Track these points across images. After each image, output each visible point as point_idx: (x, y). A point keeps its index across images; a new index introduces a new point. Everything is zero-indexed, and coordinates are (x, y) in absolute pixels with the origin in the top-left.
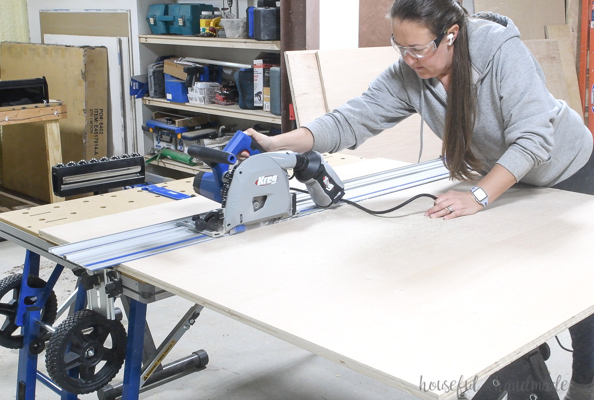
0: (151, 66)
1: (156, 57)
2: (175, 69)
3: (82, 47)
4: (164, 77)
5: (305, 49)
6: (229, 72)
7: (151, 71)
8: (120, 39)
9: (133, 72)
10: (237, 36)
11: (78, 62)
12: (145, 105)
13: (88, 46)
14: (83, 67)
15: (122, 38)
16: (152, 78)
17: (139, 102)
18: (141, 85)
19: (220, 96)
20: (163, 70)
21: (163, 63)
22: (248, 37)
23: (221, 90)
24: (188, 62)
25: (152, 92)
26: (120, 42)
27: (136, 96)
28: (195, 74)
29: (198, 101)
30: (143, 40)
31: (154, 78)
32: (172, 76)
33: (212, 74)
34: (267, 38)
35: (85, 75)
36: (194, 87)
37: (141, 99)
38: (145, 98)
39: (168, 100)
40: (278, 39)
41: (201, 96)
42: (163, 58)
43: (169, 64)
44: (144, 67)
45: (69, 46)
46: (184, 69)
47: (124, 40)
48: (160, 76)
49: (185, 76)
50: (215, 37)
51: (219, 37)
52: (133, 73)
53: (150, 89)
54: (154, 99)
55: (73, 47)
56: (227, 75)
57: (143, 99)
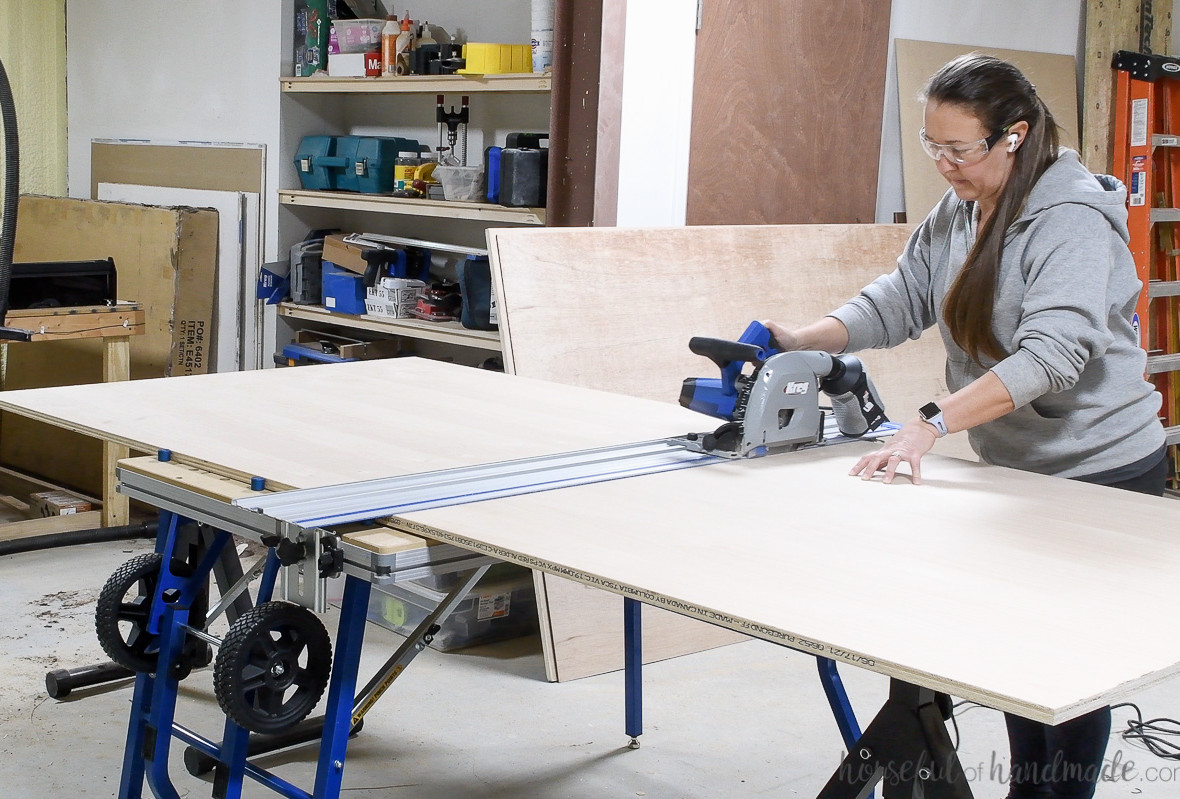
0: (299, 245)
1: (307, 231)
2: (344, 253)
3: (175, 208)
4: (321, 268)
5: (591, 225)
6: (440, 262)
7: (297, 255)
8: (243, 196)
9: (264, 256)
10: (465, 197)
11: (165, 237)
12: (281, 318)
13: (186, 207)
14: (174, 244)
15: (247, 194)
16: (300, 267)
17: (271, 311)
18: (277, 280)
19: (426, 305)
20: (321, 255)
21: (322, 243)
22: (485, 199)
23: (428, 294)
24: (369, 241)
25: (297, 294)
26: (244, 201)
27: (266, 300)
28: (382, 262)
29: (385, 311)
30: (287, 200)
31: (303, 268)
32: (336, 266)
33: (412, 264)
34: (522, 202)
35: (176, 259)
36: (379, 287)
37: (275, 305)
38: (283, 304)
39: (328, 308)
40: (542, 204)
41: (391, 303)
42: (319, 234)
43: (334, 245)
44: (284, 248)
45: (151, 206)
46: (363, 253)
47: (252, 198)
48: (314, 264)
49: (362, 267)
50: (423, 197)
51: (430, 198)
52: (264, 259)
53: (293, 288)
54: (300, 307)
55: (157, 207)
56: (438, 268)
57: (279, 306)
